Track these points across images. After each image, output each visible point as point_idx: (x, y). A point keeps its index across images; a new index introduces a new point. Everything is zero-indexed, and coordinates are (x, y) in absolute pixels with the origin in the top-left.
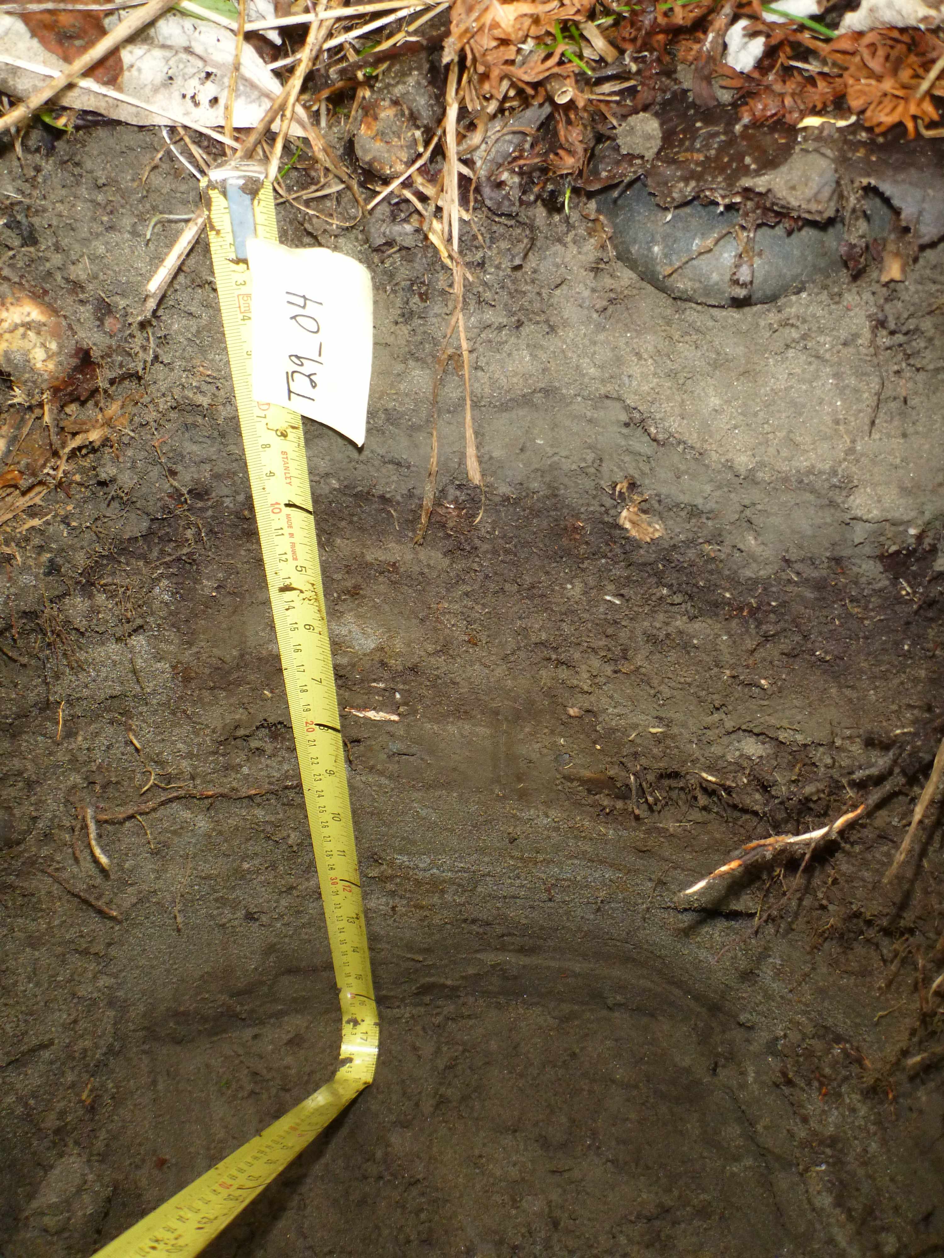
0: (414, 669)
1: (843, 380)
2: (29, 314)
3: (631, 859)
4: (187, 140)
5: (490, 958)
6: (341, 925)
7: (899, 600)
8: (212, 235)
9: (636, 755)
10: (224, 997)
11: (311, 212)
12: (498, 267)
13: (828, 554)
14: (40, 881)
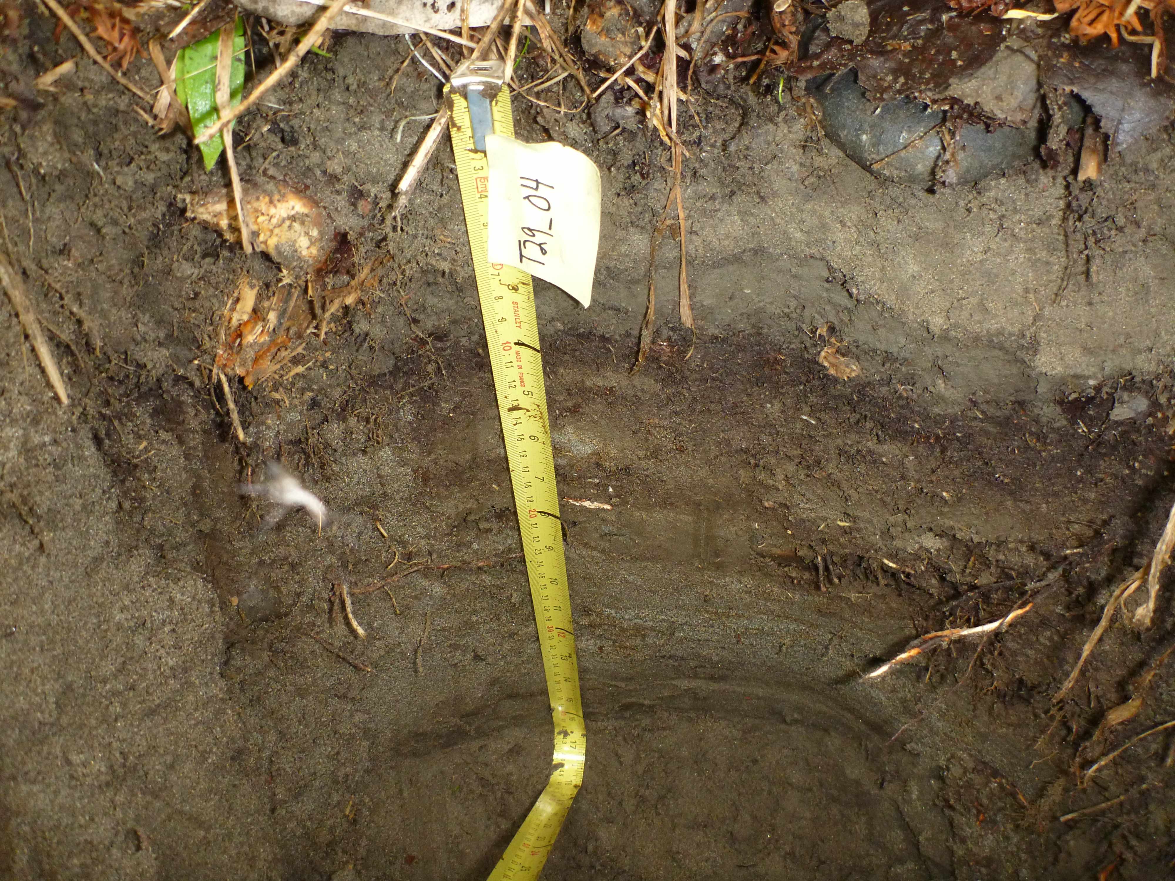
0: (627, 470)
1: (1035, 254)
2: (293, 208)
3: (814, 617)
4: (429, 45)
5: (684, 684)
6: (555, 661)
7: (1075, 435)
8: (454, 132)
9: (824, 541)
10: (456, 720)
11: (542, 104)
12: (713, 146)
13: (1013, 399)
14: (304, 642)
